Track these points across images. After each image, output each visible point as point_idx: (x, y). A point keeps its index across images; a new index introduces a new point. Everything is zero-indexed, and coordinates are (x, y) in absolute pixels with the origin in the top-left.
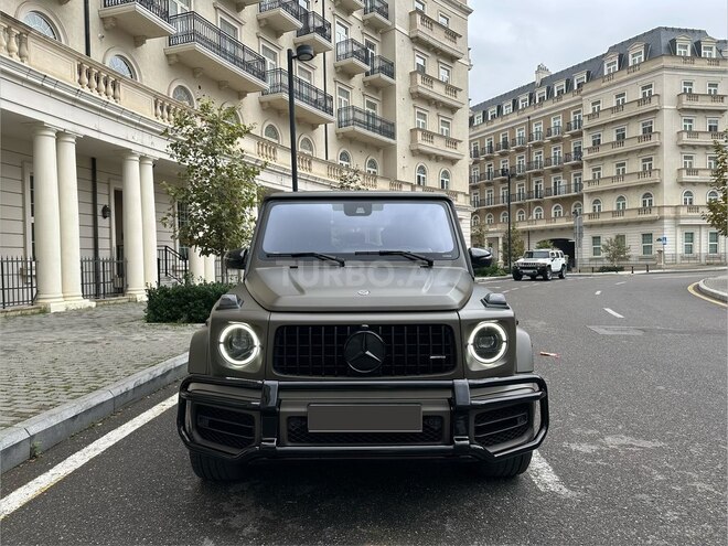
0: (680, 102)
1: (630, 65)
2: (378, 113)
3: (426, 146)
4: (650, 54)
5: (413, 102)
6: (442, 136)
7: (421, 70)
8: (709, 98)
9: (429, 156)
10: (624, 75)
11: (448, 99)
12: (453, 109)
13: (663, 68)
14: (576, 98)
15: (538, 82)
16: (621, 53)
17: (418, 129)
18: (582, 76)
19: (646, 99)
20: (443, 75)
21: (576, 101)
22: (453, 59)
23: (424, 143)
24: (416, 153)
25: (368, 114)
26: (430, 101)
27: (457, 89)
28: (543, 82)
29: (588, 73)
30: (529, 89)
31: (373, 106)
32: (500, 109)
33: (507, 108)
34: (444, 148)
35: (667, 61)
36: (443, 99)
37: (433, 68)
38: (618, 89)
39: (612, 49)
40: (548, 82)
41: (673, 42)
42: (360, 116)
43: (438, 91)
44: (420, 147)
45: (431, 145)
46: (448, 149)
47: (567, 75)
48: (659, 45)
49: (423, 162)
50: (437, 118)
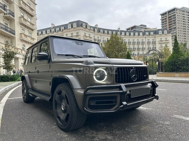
0: (84, 37)
1: (74, 27)
2: (9, 26)
3: (25, 39)
4: (78, 26)
5: (20, 26)
6: (29, 37)
7: (23, 17)
8: (89, 37)
9: (26, 42)
10: (72, 29)
11: (31, 27)
12: (32, 30)
13: (80, 29)
14: (62, 33)
15: (52, 27)
16: (72, 23)
17: (22, 33)
18: (62, 28)
19: (77, 36)
20: (29, 20)
21: (62, 34)
22: (32, 16)
23: (24, 38)
24: (23, 41)
25: (5, 26)
26: (25, 26)
27: (33, 24)
28: (53, 28)
29: (64, 27)
30: (50, 29)
32: (42, 33)
33: (44, 32)
36: (29, 26)
37: (26, 17)
38: (71, 32)
39: (70, 23)
40: (55, 28)
41: (82, 24)
42: (3, 26)
43: (28, 24)
44: (23, 39)
45: (27, 39)
46: (31, 41)
47: (60, 27)
48: (80, 24)
49: (24, 43)
50: (28, 31)
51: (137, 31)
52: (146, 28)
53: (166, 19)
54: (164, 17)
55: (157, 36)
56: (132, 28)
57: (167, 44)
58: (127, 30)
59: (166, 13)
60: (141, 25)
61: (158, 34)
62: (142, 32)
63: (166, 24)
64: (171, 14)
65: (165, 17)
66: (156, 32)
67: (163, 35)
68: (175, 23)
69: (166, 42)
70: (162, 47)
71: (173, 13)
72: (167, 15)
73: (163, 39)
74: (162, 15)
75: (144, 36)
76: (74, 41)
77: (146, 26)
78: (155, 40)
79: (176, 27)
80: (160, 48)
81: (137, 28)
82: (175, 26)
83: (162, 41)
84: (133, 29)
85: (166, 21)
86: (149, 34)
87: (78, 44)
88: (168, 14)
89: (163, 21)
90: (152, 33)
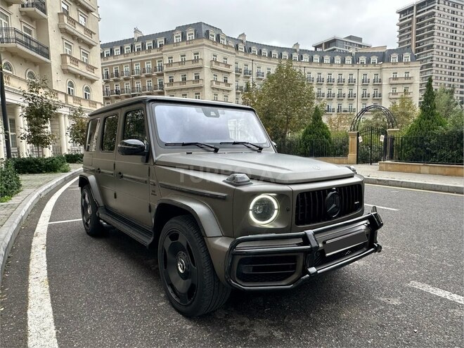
0: (212, 65)
1: (188, 39)
2: (34, 36)
3: (73, 68)
4: (197, 36)
5: (61, 35)
6: (83, 62)
7: (66, 13)
8: (224, 65)
9: (75, 75)
10: (184, 45)
11: (86, 38)
12: (90, 46)
13: (204, 45)
14: (159, 53)
15: (136, 38)
16: (183, 30)
17: (66, 55)
18: (161, 41)
19: (196, 60)
20: (82, 20)
21: (158, 55)
22: (88, 11)
23: (72, 65)
24: (66, 72)
25: (26, 36)
26: (73, 36)
27: (92, 32)
28: (139, 39)
29: (165, 39)
30: (131, 41)
31: (30, 32)
32: (112, 51)
33: (117, 51)
34: (86, 71)
35: (205, 42)
36: (83, 37)
37: (74, 13)
38: (182, 52)
39: (178, 28)
40: (143, 39)
41: (208, 31)
42: (20, 37)
43: (79, 31)
44: (69, 68)
45: (77, 67)
46: (88, 72)
47: (154, 37)
48: (201, 32)
49: (71, 79)
50: (79, 49)
51: (340, 53)
52: (360, 46)
53: (410, 23)
54: (406, 19)
55: (385, 65)
56: (328, 44)
57: (408, 86)
58: (316, 47)
59: (411, 9)
60: (350, 37)
61: (389, 61)
62: (351, 54)
63: (408, 35)
64: (424, 11)
65: (409, 17)
66: (384, 57)
67: (401, 65)
68: (432, 34)
69: (407, 81)
70: (396, 94)
71: (428, 10)
72: (414, 13)
73: (401, 74)
74: (402, 12)
75: (356, 67)
76: (200, 108)
77: (360, 40)
78: (381, 76)
79: (432, 45)
80: (391, 96)
81: (339, 43)
82: (430, 43)
83: (396, 79)
84: (329, 47)
85: (410, 29)
86: (368, 62)
87: (208, 115)
88: (417, 10)
89: (404, 29)
90: (374, 59)
